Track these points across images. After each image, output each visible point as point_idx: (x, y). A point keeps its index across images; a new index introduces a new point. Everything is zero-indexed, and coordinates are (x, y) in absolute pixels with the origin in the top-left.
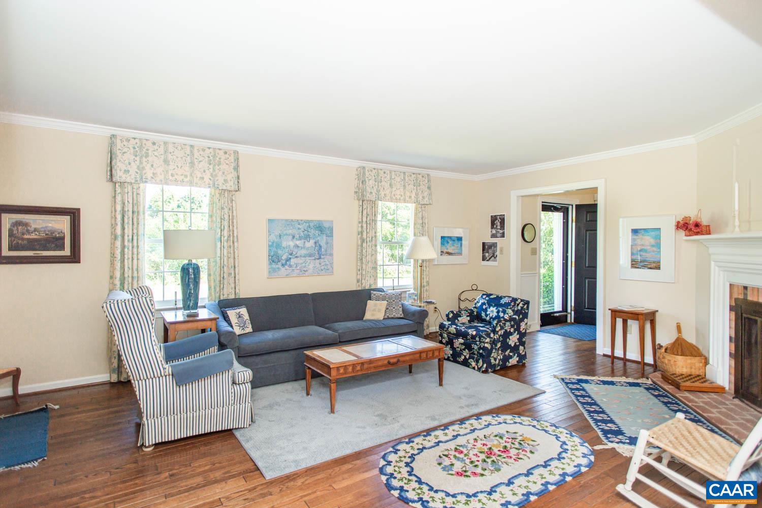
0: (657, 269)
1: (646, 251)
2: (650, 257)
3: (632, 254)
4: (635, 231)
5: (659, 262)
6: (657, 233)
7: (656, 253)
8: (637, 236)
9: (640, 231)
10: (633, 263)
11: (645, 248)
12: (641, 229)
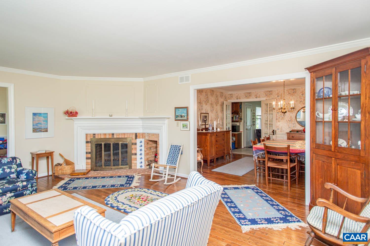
0: (46, 132)
1: (40, 124)
2: (43, 126)
3: (33, 125)
4: (34, 114)
5: (47, 128)
6: (46, 115)
7: (46, 124)
8: (36, 116)
9: (37, 114)
10: (34, 130)
11: (40, 122)
12: (37, 113)
